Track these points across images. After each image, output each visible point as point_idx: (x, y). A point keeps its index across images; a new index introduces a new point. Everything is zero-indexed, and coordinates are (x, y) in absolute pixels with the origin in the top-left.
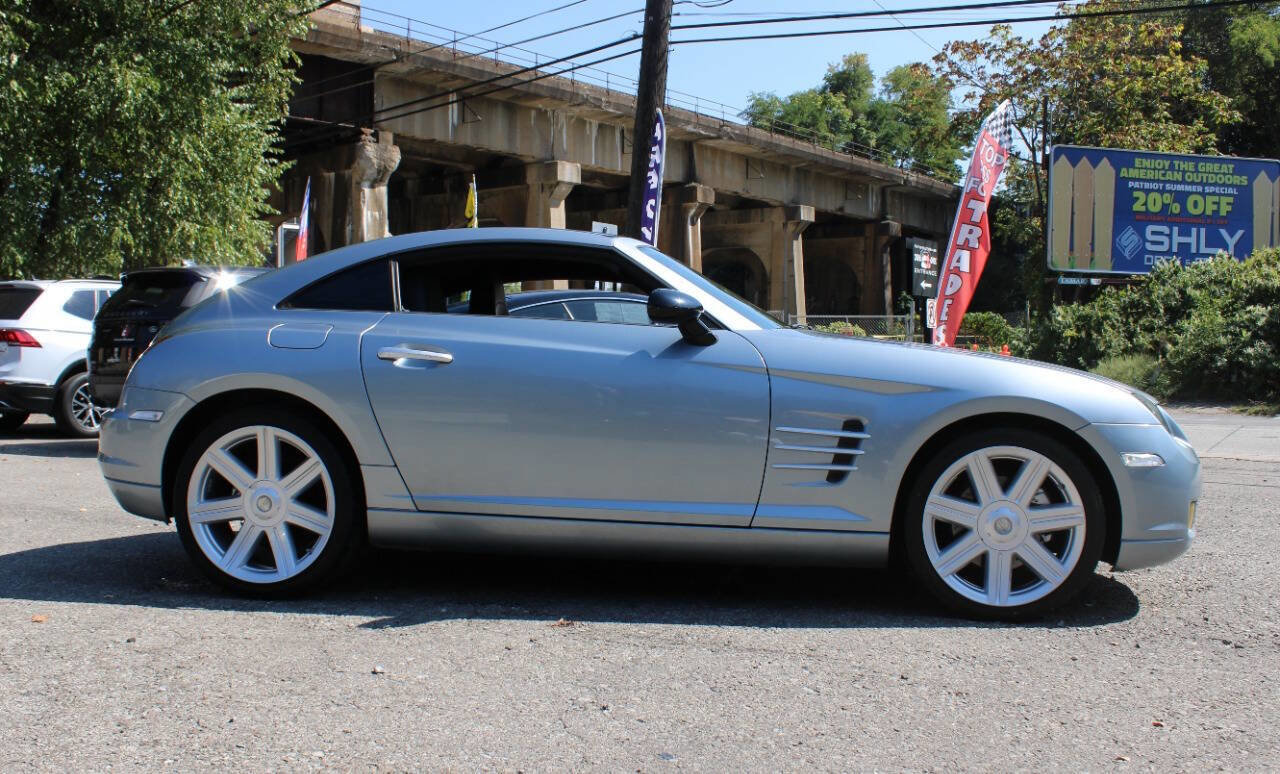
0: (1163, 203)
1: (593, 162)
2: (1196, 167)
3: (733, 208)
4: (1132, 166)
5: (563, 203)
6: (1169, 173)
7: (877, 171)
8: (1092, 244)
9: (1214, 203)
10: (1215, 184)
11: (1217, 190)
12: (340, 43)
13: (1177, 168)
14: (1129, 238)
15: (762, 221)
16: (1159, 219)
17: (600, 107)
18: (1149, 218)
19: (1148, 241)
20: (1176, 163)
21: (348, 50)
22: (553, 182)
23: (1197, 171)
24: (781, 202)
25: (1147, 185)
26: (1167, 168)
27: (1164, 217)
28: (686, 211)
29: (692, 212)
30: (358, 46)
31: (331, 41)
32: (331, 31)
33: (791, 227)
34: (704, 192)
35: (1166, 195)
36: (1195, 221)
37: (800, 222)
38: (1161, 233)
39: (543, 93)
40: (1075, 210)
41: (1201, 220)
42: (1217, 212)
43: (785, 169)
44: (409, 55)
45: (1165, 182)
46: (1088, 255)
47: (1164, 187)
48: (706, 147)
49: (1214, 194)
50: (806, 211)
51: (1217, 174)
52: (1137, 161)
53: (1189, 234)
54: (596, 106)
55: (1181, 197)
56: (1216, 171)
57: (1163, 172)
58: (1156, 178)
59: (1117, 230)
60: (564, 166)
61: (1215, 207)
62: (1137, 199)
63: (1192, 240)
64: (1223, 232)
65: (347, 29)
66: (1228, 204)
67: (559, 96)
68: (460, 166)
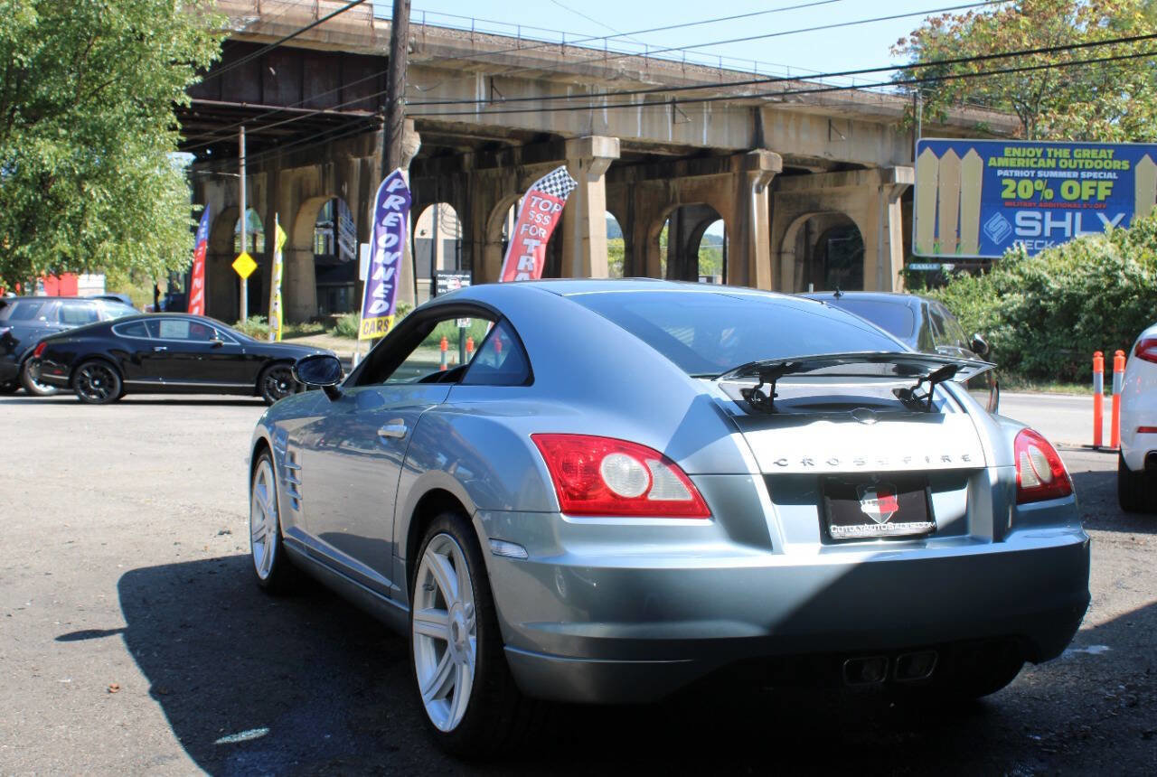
0: (1034, 190)
1: (639, 135)
2: (1071, 153)
3: (828, 171)
4: (1002, 155)
5: (602, 178)
6: (1042, 160)
7: (997, 125)
8: (958, 231)
9: (1091, 188)
10: (1093, 170)
11: (1095, 175)
12: (354, 41)
13: (1050, 156)
14: (998, 225)
15: (858, 184)
16: (1030, 205)
17: (637, 80)
18: (1019, 204)
19: (1018, 227)
20: (1049, 151)
21: (362, 46)
22: (589, 157)
23: (1072, 157)
24: (875, 164)
25: (1017, 173)
26: (1039, 155)
27: (1035, 202)
28: (751, 179)
29: (756, 181)
30: (372, 41)
31: (345, 40)
32: (343, 31)
33: (887, 190)
34: (769, 160)
35: (1037, 182)
36: (1069, 205)
37: (895, 186)
38: (1033, 219)
39: (571, 70)
40: (940, 199)
41: (1076, 205)
42: (1093, 197)
43: (881, 127)
44: (424, 45)
45: (1037, 169)
46: (954, 241)
47: (1036, 174)
48: (777, 111)
49: (1091, 179)
50: (903, 173)
51: (1094, 160)
52: (1007, 151)
53: (1063, 219)
54: (633, 80)
55: (1054, 184)
56: (1093, 157)
57: (1035, 160)
58: (1028, 166)
59: (985, 215)
60: (599, 141)
61: (1092, 192)
62: (1007, 186)
63: (1067, 224)
64: (1101, 216)
65: (359, 27)
66: (1107, 188)
67: (589, 72)
68: (510, 141)
